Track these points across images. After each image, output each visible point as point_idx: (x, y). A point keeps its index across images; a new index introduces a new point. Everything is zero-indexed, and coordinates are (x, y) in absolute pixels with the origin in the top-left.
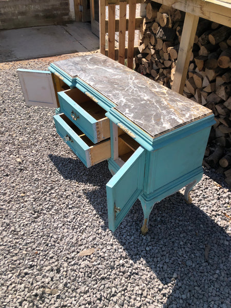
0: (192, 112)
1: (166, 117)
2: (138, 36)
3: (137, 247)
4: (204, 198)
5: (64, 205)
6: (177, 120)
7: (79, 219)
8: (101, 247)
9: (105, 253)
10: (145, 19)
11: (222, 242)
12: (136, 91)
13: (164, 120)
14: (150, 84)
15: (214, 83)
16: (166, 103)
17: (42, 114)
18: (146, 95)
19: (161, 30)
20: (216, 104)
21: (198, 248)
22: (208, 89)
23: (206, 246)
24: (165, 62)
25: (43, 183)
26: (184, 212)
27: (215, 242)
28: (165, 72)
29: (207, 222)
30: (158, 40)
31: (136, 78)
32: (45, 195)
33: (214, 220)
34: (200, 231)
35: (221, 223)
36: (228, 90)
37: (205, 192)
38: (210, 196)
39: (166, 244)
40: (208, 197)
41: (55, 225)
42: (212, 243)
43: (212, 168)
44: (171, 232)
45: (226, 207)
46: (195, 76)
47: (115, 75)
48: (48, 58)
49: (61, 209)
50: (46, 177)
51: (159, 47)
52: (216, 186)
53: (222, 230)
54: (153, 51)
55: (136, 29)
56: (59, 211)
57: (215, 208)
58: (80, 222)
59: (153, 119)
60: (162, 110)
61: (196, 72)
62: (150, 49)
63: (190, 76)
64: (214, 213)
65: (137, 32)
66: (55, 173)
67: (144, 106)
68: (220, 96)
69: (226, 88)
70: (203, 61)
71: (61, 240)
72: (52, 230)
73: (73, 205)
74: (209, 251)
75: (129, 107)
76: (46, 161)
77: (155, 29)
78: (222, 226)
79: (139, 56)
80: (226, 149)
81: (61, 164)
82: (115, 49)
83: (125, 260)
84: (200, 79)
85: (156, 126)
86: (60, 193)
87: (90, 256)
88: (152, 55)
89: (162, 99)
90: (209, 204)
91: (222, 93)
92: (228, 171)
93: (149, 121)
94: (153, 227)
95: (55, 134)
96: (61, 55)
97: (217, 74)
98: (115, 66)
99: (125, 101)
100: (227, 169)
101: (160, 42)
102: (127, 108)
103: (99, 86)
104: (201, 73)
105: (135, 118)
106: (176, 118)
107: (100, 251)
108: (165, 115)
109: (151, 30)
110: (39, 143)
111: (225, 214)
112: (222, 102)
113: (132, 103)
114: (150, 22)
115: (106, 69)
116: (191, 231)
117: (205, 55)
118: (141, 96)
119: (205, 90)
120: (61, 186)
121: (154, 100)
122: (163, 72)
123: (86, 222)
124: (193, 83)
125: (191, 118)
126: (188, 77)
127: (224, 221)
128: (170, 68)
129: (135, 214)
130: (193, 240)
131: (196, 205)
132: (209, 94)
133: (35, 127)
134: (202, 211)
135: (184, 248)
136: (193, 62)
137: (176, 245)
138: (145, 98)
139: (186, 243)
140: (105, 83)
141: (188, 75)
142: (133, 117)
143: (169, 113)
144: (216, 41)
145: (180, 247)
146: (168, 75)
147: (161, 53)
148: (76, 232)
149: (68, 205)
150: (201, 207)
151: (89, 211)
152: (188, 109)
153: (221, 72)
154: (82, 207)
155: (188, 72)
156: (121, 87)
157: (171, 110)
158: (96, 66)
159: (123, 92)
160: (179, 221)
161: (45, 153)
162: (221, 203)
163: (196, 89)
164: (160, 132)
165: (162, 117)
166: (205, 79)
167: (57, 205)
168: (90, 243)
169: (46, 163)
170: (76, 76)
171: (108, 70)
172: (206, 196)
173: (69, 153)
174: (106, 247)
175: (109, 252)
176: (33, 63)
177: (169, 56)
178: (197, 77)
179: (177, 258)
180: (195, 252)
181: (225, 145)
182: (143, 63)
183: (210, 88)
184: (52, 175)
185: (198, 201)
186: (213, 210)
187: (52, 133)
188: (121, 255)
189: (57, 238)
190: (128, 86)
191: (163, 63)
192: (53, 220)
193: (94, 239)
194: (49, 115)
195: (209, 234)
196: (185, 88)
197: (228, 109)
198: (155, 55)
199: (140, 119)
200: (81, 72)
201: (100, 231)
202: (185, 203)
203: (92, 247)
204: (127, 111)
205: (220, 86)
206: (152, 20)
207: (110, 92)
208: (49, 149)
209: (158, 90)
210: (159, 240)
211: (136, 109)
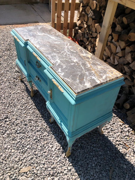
0: (108, 75)
1: (88, 78)
2: (77, 15)
3: (62, 167)
4: (112, 131)
5: (14, 130)
6: (96, 81)
7: (23, 142)
8: (36, 165)
9: (38, 170)
10: (81, 4)
11: (122, 165)
12: (69, 54)
13: (86, 80)
14: (79, 50)
15: (124, 51)
16: (89, 66)
17: (9, 62)
18: (75, 58)
19: (92, 12)
20: (124, 65)
21: (105, 169)
22: (120, 55)
23: (110, 168)
24: (93, 33)
25: (2, 113)
26: (97, 141)
27: (117, 165)
28: (92, 40)
29: (112, 150)
30: (89, 18)
31: (70, 45)
32: (2, 122)
33: (117, 148)
34: (107, 156)
35: (122, 150)
36: (133, 56)
37: (113, 126)
38: (116, 130)
39: (83, 165)
40: (114, 130)
41: (5, 146)
42: (115, 166)
43: (119, 108)
44: (87, 156)
45: (126, 139)
46: (112, 45)
47: (56, 41)
48: (19, 25)
49: (12, 134)
50: (5, 109)
51: (89, 23)
52: (120, 123)
53: (122, 156)
54: (85, 26)
55: (75, 10)
56: (9, 135)
57: (118, 139)
58: (23, 145)
59: (78, 78)
60: (86, 72)
61: (112, 42)
62: (83, 24)
63: (108, 45)
64: (118, 143)
65: (76, 12)
66: (11, 106)
67: (72, 67)
68: (127, 60)
69: (132, 55)
70: (118, 35)
71: (8, 158)
72: (2, 150)
73: (21, 131)
74: (113, 172)
75: (62, 67)
76: (7, 97)
77: (88, 11)
78: (123, 153)
79: (77, 28)
80: (128, 95)
81: (16, 100)
82: (61, 22)
83: (52, 177)
84: (115, 47)
85: (80, 85)
86: (12, 121)
87: (27, 172)
88: (85, 28)
89: (87, 62)
90: (115, 136)
91: (129, 58)
92: (129, 111)
93: (75, 80)
94: (74, 151)
95: (15, 77)
96: (28, 23)
97: (127, 45)
98: (57, 34)
99: (59, 62)
100: (128, 110)
101: (90, 19)
102: (60, 68)
103: (42, 49)
104: (116, 43)
105: (65, 77)
106: (95, 79)
107: (34, 169)
108: (87, 76)
109: (85, 11)
110: (4, 83)
111: (125, 144)
112: (128, 64)
113: (64, 64)
114: (85, 6)
115: (50, 36)
116: (101, 155)
117: (119, 31)
118: (72, 59)
119: (118, 54)
120: (14, 116)
121: (81, 63)
122: (91, 40)
123: (27, 145)
124: (110, 49)
125: (107, 79)
126: (107, 45)
127: (124, 149)
128: (96, 38)
129: (63, 141)
130: (102, 163)
131: (106, 135)
132: (120, 57)
133: (3, 71)
134: (109, 141)
135: (95, 169)
136: (111, 35)
137: (89, 166)
138: (75, 61)
139: (96, 165)
140: (47, 46)
141: (107, 43)
142: (63, 76)
143: (90, 74)
144: (127, 22)
145: (92, 168)
146: (94, 42)
147: (90, 27)
148: (20, 152)
149: (16, 131)
150: (109, 137)
151: (31, 136)
152: (105, 72)
153: (129, 43)
154: (26, 133)
155: (107, 41)
156: (58, 50)
157: (92, 71)
158: (43, 34)
159: (59, 55)
160: (93, 147)
161: (7, 90)
162: (123, 135)
163: (112, 53)
164: (82, 90)
165: (85, 77)
166: (118, 47)
167: (10, 130)
168: (28, 162)
169: (6, 98)
170: (28, 40)
171: (51, 37)
172: (113, 129)
173: (23, 91)
174: (39, 165)
175: (41, 170)
176: (8, 28)
177: (96, 30)
178: (113, 45)
179: (89, 177)
180: (103, 172)
181: (128, 93)
182: (79, 33)
183: (121, 54)
184: (9, 107)
185: (108, 133)
186: (117, 141)
187: (14, 77)
188: (50, 173)
189: (5, 157)
190: (63, 50)
191: (91, 34)
192: (4, 142)
193: (31, 159)
194: (14, 63)
195: (113, 159)
196: (105, 52)
197: (132, 69)
198: (87, 28)
199: (68, 78)
200: (32, 37)
201: (37, 152)
202: (99, 134)
203: (29, 165)
204: (60, 70)
205: (128, 53)
206: (86, 5)
207: (50, 54)
208: (10, 88)
209: (84, 55)
210: (78, 161)
211: (66, 69)
